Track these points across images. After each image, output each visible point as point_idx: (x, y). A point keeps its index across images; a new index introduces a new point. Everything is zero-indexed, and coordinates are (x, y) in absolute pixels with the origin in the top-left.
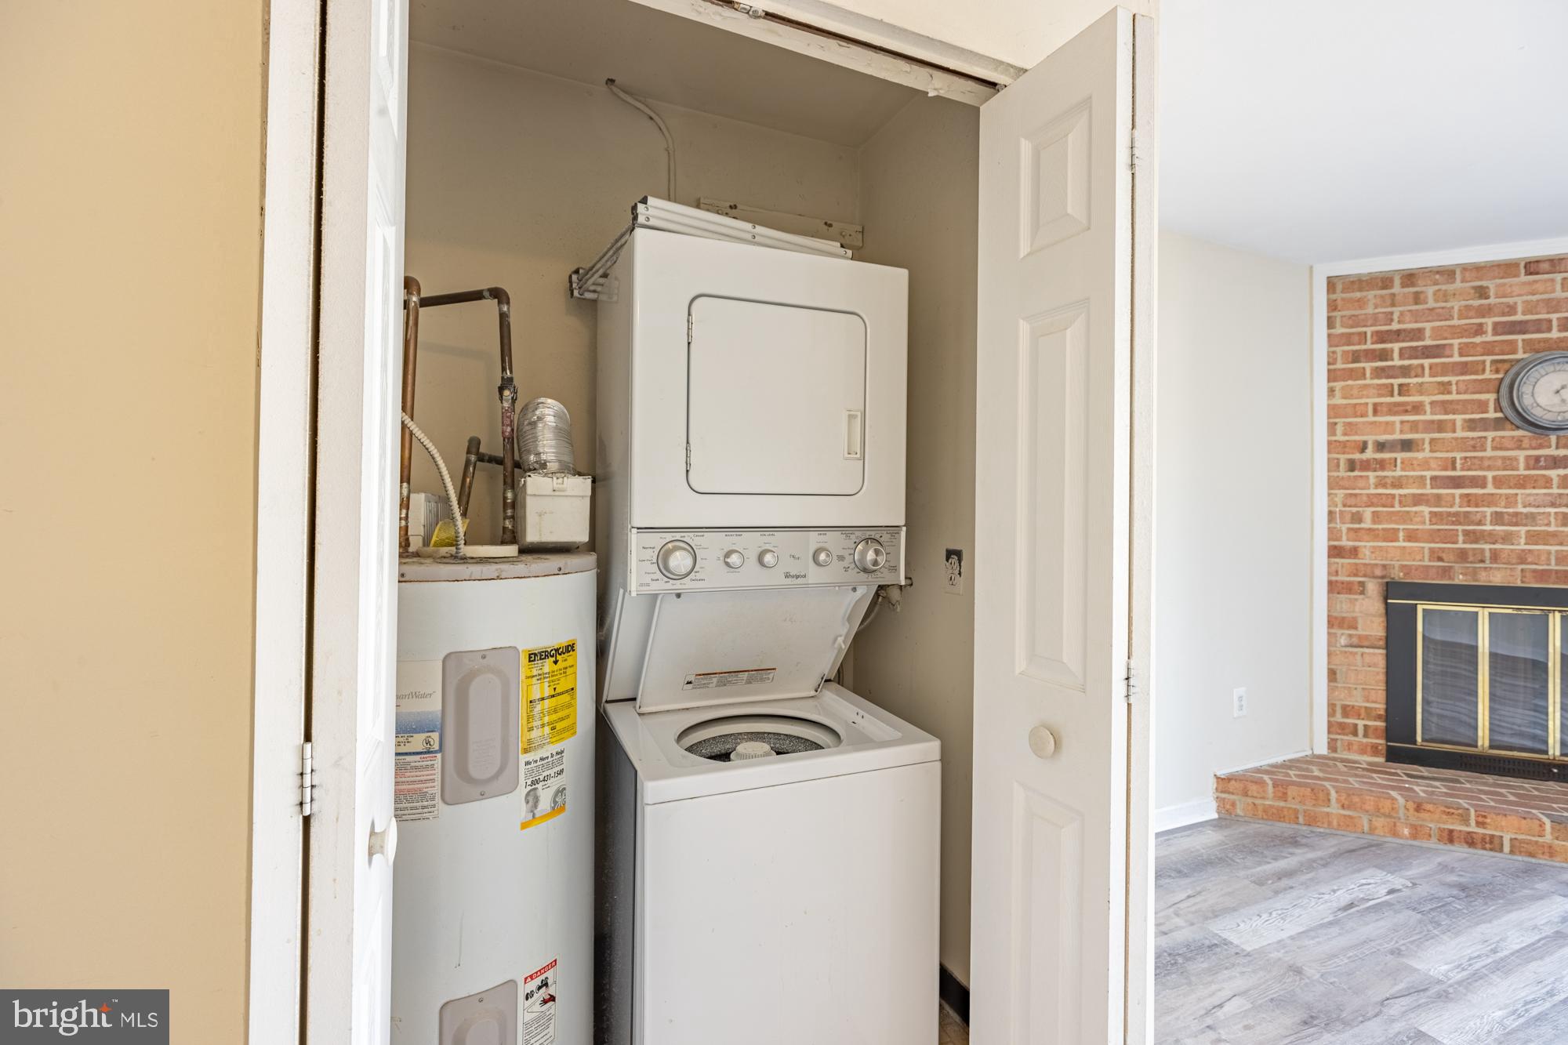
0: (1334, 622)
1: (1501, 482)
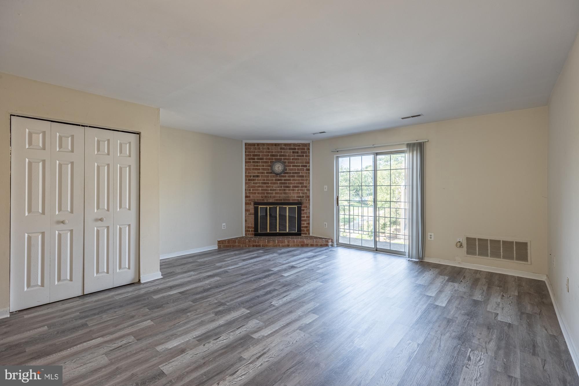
0: (246, 210)
1: (271, 183)
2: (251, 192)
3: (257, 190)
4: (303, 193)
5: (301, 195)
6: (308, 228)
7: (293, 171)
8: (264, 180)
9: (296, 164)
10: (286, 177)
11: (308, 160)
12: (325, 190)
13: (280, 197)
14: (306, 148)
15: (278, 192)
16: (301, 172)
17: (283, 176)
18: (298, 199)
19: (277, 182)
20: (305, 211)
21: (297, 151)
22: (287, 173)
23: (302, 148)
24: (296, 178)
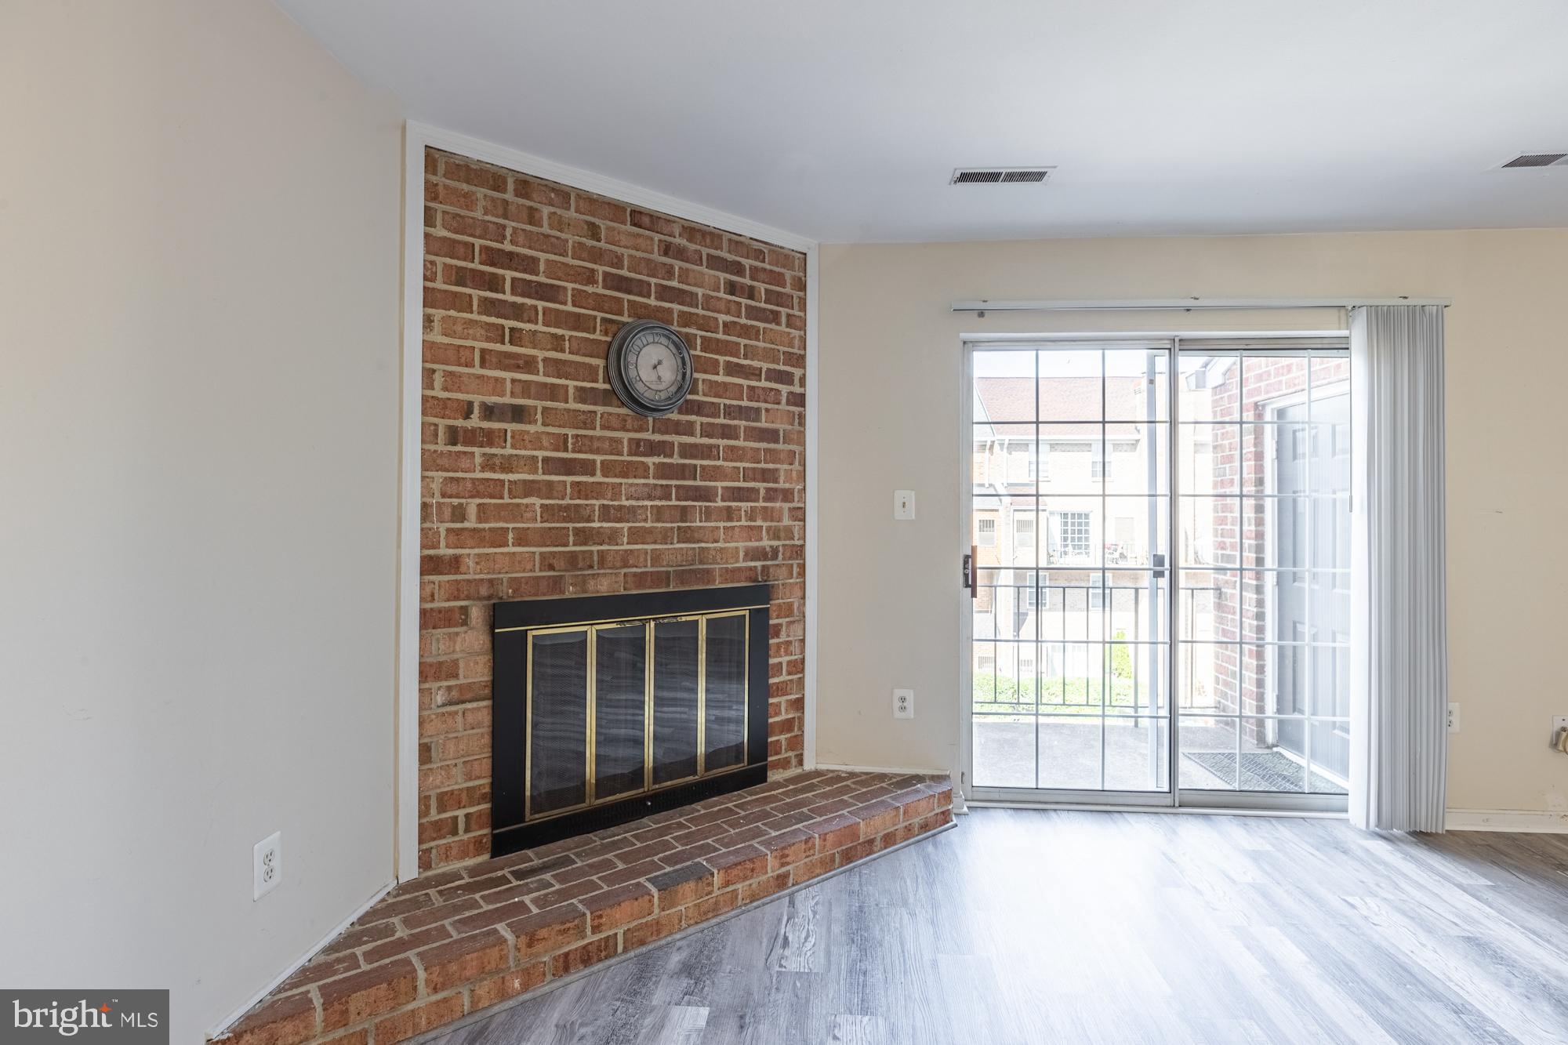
1: (607, 468)
2: (466, 525)
3: (515, 512)
4: (775, 534)
5: (766, 543)
6: (796, 732)
7: (728, 402)
8: (561, 443)
9: (746, 357)
10: (691, 434)
11: (796, 342)
12: (899, 514)
13: (656, 557)
14: (788, 275)
15: (649, 525)
16: (767, 410)
17: (678, 423)
18: (750, 569)
19: (643, 463)
20: (783, 638)
21: (747, 281)
22: (698, 408)
23: (771, 271)
24: (740, 443)
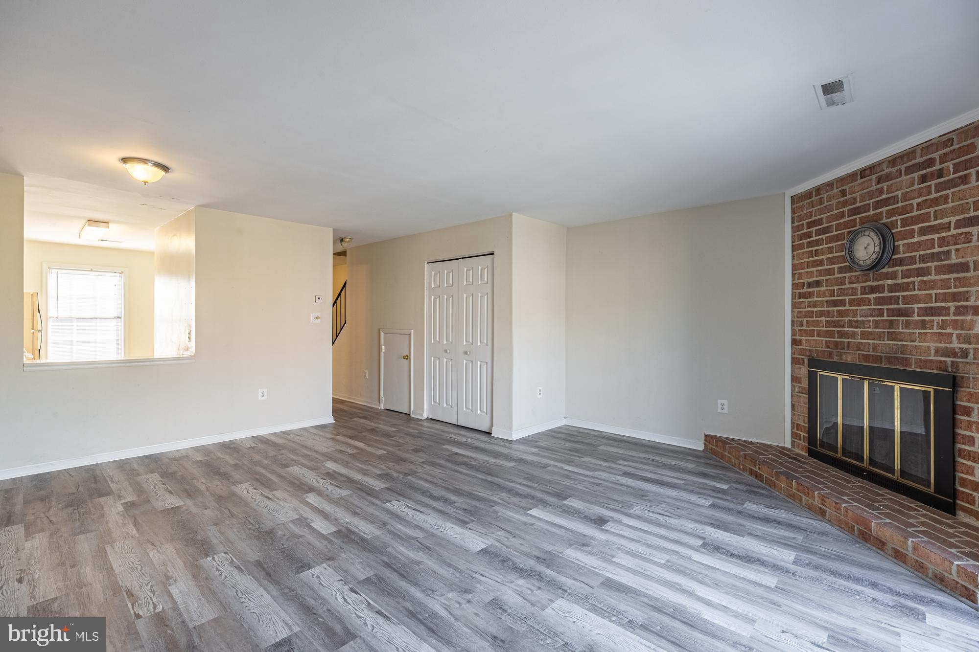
0: (794, 379)
1: (851, 303)
7: (920, 253)
8: (832, 293)
10: (896, 278)
13: (875, 347)
15: (871, 330)
17: (887, 273)
18: (939, 361)
19: (868, 298)
